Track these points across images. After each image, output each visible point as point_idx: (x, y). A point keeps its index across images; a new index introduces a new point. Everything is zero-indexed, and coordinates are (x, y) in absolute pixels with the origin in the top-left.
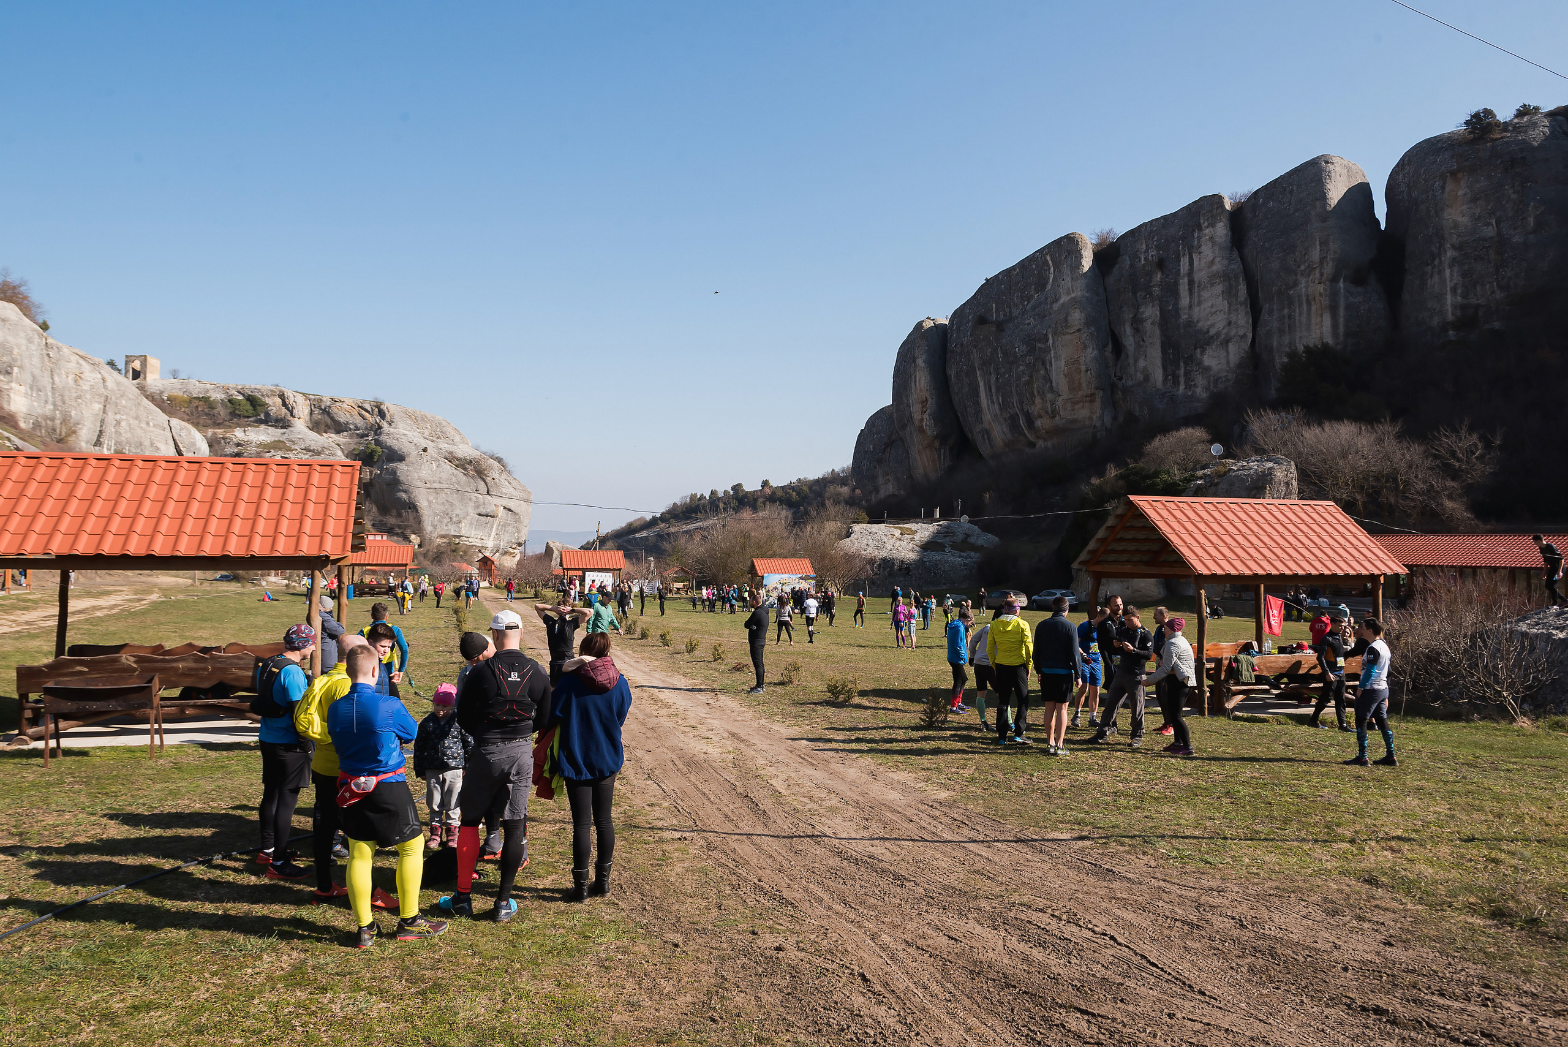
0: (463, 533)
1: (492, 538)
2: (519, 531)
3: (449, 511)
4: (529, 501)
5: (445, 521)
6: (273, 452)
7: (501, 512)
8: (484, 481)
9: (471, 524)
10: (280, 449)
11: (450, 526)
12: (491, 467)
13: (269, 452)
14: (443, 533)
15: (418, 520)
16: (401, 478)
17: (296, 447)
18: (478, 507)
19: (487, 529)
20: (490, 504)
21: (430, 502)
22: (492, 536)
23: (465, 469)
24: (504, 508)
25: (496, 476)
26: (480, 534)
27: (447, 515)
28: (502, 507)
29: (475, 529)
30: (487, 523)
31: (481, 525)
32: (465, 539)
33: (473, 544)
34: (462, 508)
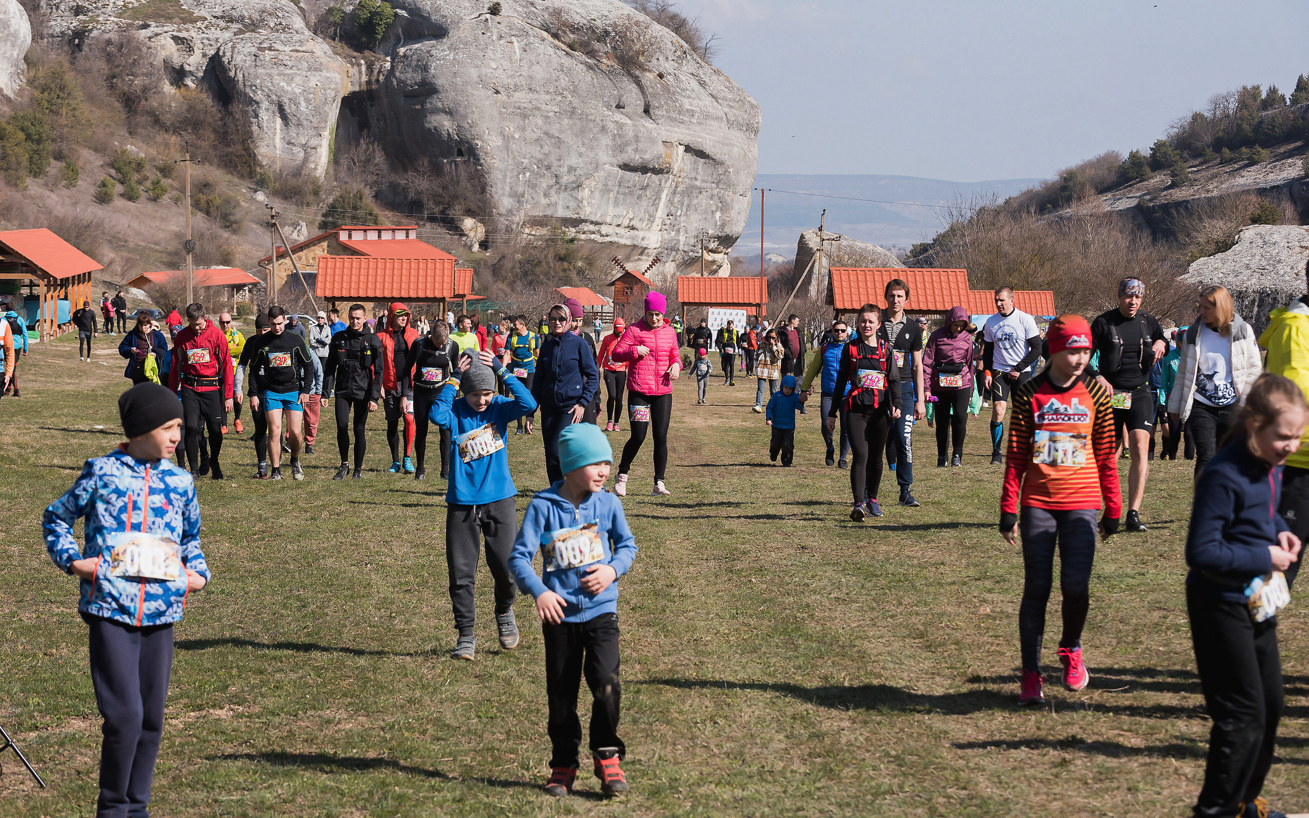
0: (587, 212)
1: (656, 226)
2: (724, 207)
3: (553, 158)
4: (751, 129)
5: (544, 183)
6: (153, 29)
7: (680, 160)
8: (638, 83)
9: (606, 190)
10: (169, 18)
11: (554, 197)
12: (654, 45)
13: (145, 26)
14: (539, 213)
15: (480, 183)
16: (440, 82)
17: (204, 13)
18: (621, 148)
19: (644, 203)
20: (653, 141)
21: (507, 139)
22: (658, 221)
23: (591, 53)
24: (688, 149)
25: (668, 66)
26: (625, 214)
27: (548, 168)
28: (682, 148)
29: (616, 203)
30: (644, 188)
31: (631, 193)
32: (592, 227)
33: (608, 239)
34: (583, 150)
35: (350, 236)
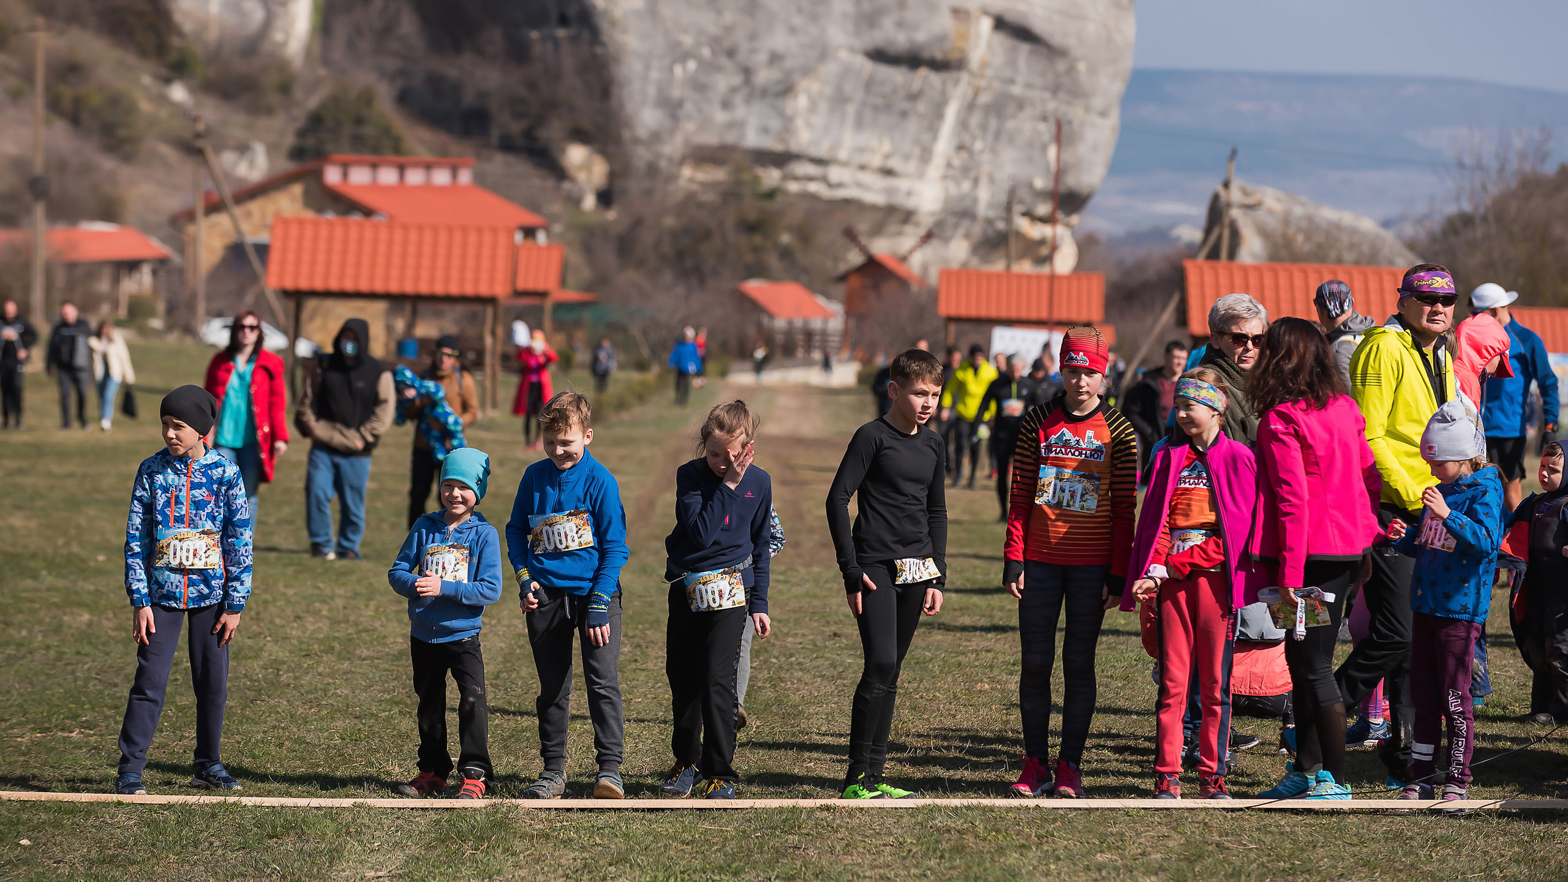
0: (803, 139)
1: (935, 168)
2: (1065, 136)
3: (740, 38)
5: (724, 82)
7: (983, 45)
9: (839, 100)
11: (740, 111)
14: (710, 139)
18: (871, 19)
19: (913, 126)
20: (932, 7)
22: (937, 158)
24: (1001, 24)
26: (878, 147)
27: (731, 53)
28: (986, 25)
29: (859, 124)
30: (913, 97)
31: (887, 107)
32: (810, 169)
33: (841, 193)
34: (797, 21)
35: (345, 175)
